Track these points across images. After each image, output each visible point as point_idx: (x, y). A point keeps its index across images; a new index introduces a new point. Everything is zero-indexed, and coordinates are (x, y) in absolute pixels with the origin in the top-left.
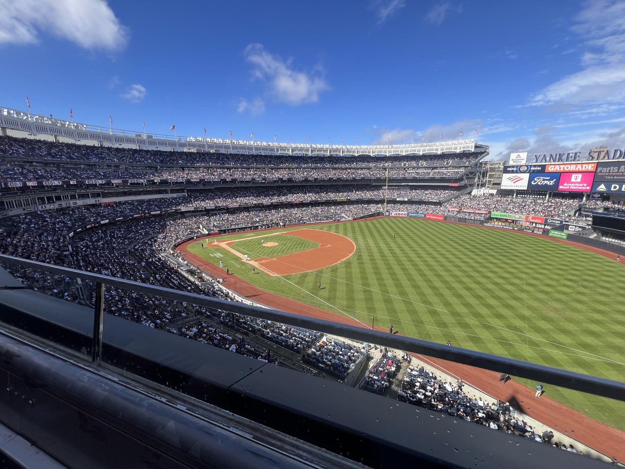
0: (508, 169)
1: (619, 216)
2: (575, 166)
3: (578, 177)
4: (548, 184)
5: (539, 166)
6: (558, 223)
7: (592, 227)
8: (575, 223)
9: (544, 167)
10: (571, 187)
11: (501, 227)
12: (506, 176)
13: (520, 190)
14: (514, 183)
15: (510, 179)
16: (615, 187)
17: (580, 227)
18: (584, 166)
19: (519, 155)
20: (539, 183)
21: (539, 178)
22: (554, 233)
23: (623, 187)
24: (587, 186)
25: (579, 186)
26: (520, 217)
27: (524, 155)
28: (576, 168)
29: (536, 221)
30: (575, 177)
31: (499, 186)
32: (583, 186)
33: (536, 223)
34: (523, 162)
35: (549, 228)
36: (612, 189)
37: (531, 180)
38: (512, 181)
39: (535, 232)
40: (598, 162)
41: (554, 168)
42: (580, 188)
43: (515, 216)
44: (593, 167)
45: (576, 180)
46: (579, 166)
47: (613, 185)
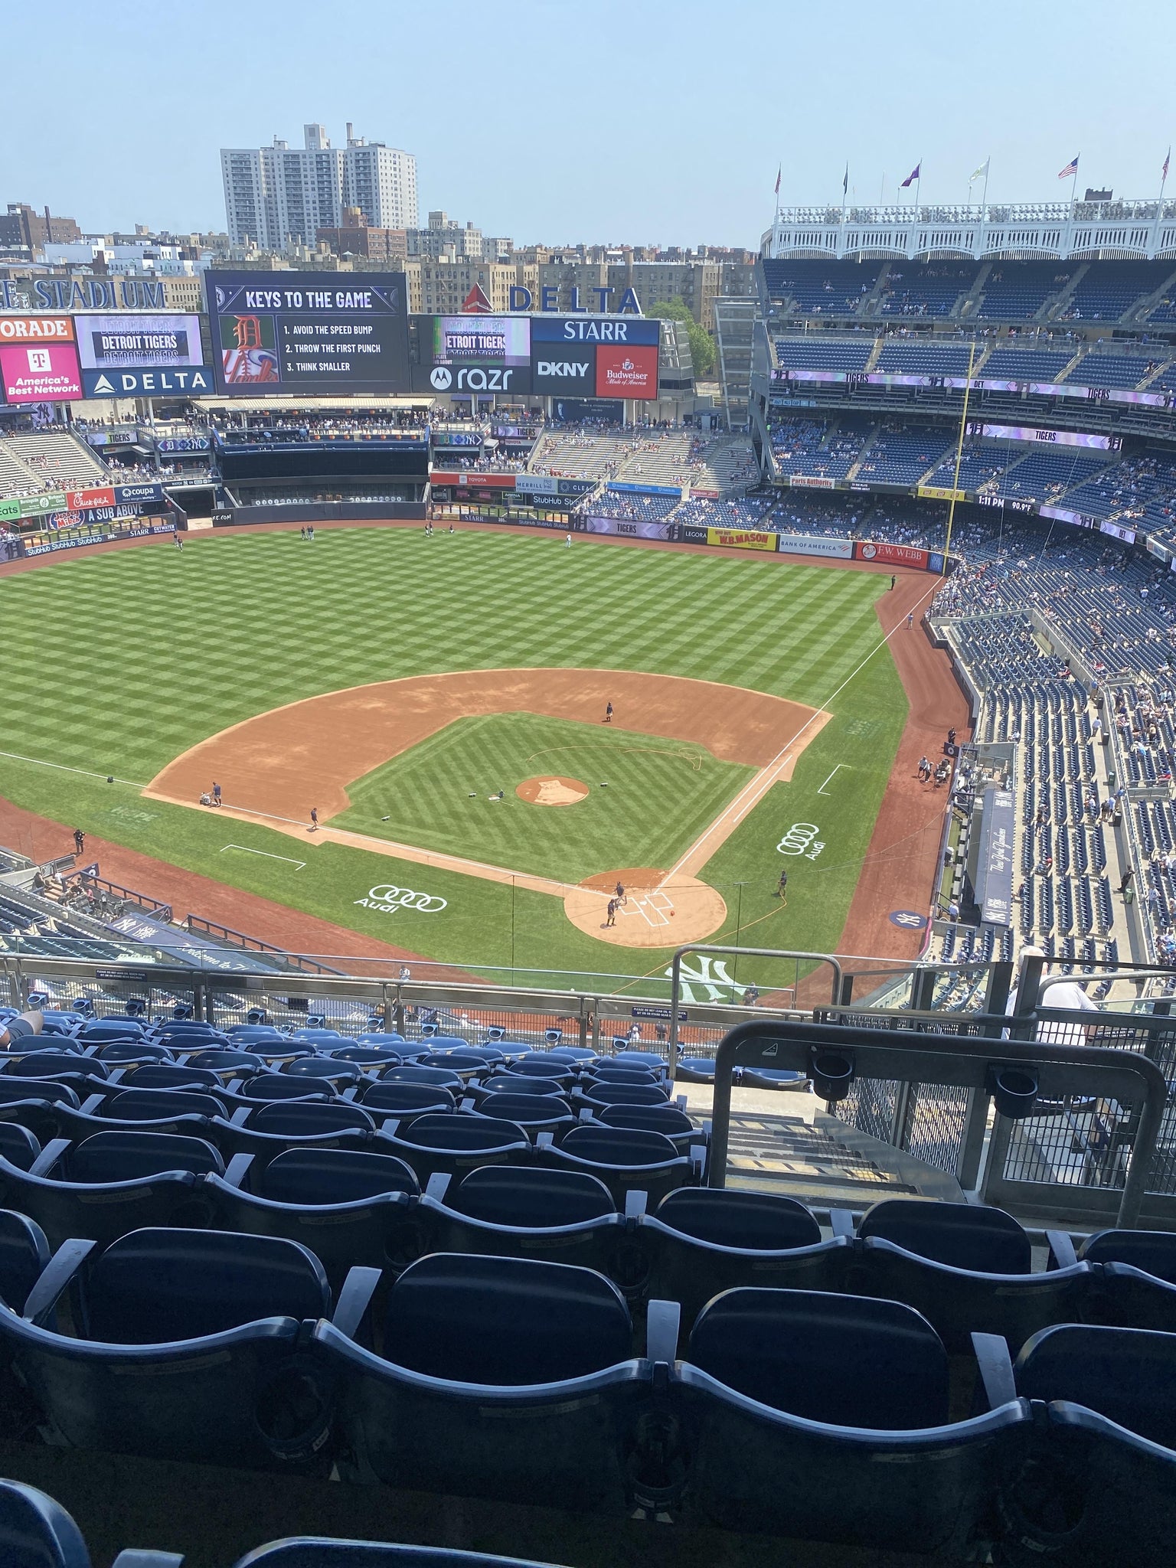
2: (24, 325)
3: (42, 358)
6: (149, 495)
10: (36, 388)
11: (72, 544)
16: (130, 383)
18: (45, 323)
23: (146, 382)
24: (70, 384)
25: (54, 385)
26: (52, 502)
29: (95, 502)
30: (36, 358)
32: (62, 384)
33: (95, 511)
36: (126, 388)
42: (58, 390)
43: (38, 503)
44: (65, 328)
45: (40, 366)
46: (33, 323)
47: (124, 377)
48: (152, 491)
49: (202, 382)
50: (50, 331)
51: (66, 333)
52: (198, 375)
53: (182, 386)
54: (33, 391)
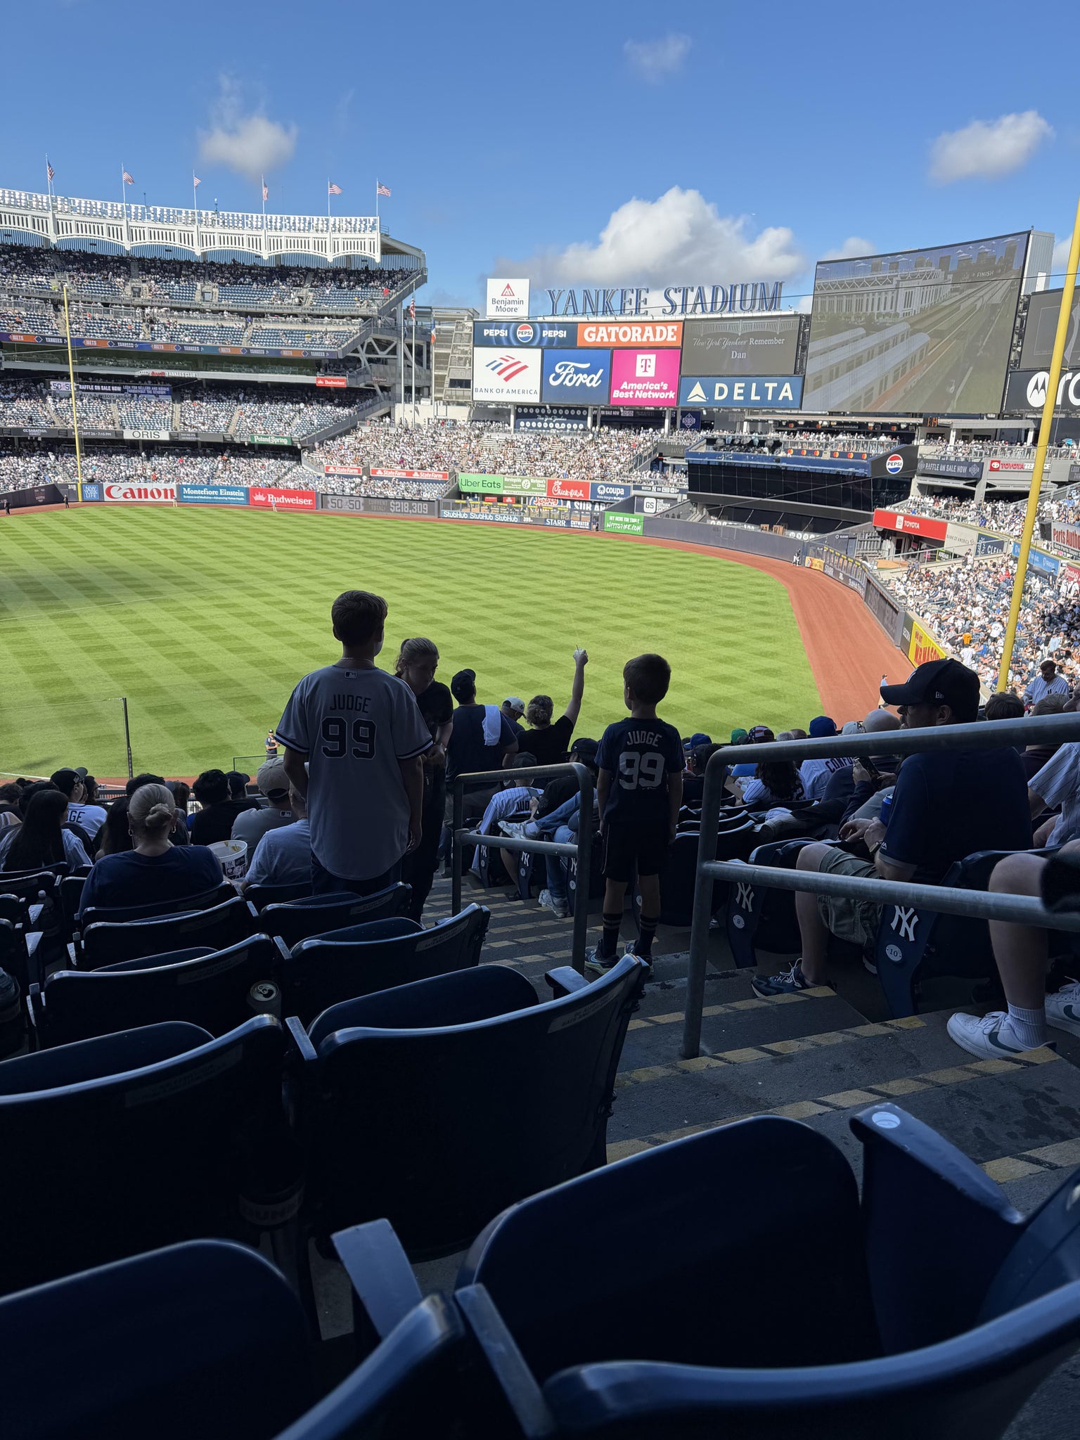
0: (486, 332)
1: (735, 457)
2: (640, 331)
3: (648, 363)
4: (589, 385)
5: (562, 326)
6: (620, 496)
7: (689, 496)
8: (654, 489)
9: (572, 329)
10: (637, 392)
11: (490, 517)
12: (483, 355)
13: (522, 406)
14: (507, 379)
15: (493, 366)
16: (721, 391)
17: (666, 500)
18: (658, 328)
19: (508, 287)
20: (567, 382)
21: (568, 365)
22: (615, 521)
23: (737, 391)
24: (668, 391)
25: (654, 391)
26: (534, 485)
27: (521, 287)
28: (642, 337)
29: (573, 493)
30: (643, 363)
31: (467, 392)
32: (661, 390)
33: (572, 501)
34: (523, 312)
35: (603, 508)
36: (717, 397)
37: (546, 370)
38: (500, 373)
39: (573, 523)
40: (686, 320)
41: (597, 331)
42: (656, 395)
43: (520, 483)
44: (675, 333)
45: (645, 371)
46: (649, 328)
47: (718, 386)
48: (622, 492)
49: (789, 395)
50: (661, 336)
51: (675, 339)
52: (787, 386)
53: (770, 398)
54: (634, 395)
